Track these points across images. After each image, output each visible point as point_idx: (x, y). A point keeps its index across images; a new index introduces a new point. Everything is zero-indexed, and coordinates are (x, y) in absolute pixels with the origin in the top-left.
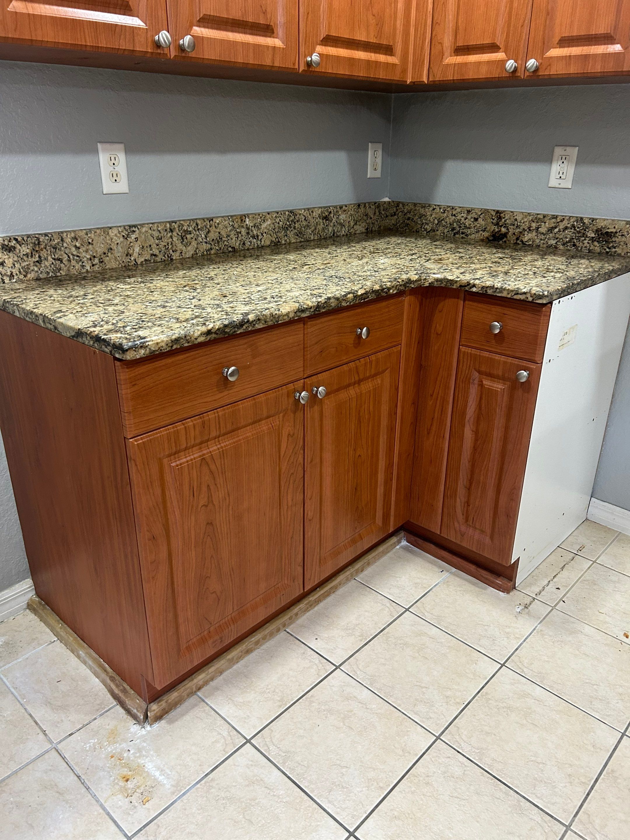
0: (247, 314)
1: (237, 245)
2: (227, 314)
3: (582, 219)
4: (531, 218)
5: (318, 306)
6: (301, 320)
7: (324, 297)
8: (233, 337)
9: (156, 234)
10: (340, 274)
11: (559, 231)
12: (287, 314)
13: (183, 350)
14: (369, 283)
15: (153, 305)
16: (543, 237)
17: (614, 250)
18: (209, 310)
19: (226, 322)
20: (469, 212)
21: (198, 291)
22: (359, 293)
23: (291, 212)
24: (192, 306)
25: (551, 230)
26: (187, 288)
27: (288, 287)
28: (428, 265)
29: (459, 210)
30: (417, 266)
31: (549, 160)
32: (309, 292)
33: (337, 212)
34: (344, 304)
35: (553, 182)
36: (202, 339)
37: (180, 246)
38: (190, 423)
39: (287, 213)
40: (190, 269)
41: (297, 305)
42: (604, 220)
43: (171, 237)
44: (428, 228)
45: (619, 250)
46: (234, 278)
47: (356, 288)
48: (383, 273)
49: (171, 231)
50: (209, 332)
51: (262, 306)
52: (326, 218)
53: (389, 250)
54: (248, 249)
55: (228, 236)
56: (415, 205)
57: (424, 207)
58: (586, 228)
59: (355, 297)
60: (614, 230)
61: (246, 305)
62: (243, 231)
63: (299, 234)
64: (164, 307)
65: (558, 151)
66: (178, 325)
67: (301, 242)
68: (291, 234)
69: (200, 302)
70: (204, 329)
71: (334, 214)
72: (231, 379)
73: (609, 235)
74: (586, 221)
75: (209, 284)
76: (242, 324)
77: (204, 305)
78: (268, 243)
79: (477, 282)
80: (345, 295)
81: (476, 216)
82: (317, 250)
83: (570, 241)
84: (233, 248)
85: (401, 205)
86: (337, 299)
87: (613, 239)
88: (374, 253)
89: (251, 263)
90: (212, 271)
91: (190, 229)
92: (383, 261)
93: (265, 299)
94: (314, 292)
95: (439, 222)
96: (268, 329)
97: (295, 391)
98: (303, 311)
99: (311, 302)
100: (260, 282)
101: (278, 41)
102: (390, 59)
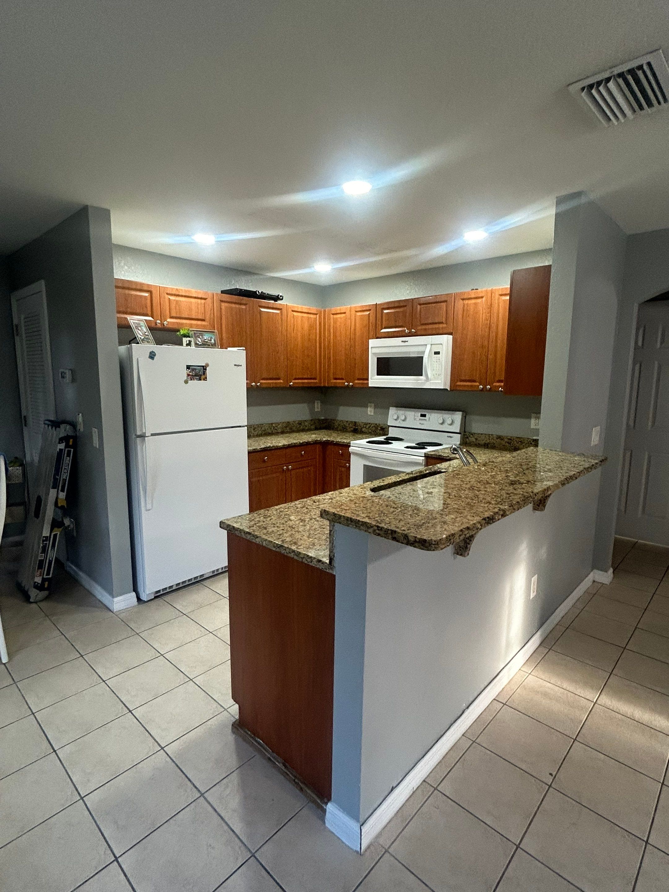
0: (270, 445)
2: (266, 445)
4: (364, 424)
6: (284, 448)
7: (291, 443)
10: (298, 438)
11: (371, 428)
12: (281, 446)
13: (255, 452)
14: (304, 440)
16: (367, 429)
17: (385, 433)
18: (261, 445)
20: (347, 422)
24: (257, 444)
25: (369, 427)
26: (256, 441)
27: (282, 441)
29: (344, 421)
30: (322, 437)
31: (367, 407)
32: (287, 442)
33: (304, 422)
34: (296, 445)
35: (369, 413)
36: (259, 450)
38: (256, 470)
39: (287, 423)
41: (283, 444)
43: (251, 430)
44: (336, 427)
47: (300, 441)
48: (311, 438)
49: (251, 428)
50: (261, 448)
51: (274, 444)
52: (300, 424)
53: (318, 433)
54: (274, 433)
55: (268, 429)
56: (331, 420)
57: (334, 421)
58: (378, 427)
59: (300, 443)
60: (385, 427)
62: (272, 428)
63: (291, 429)
66: (254, 447)
67: (291, 431)
68: (288, 428)
69: (259, 443)
72: (266, 460)
73: (384, 429)
74: (378, 424)
76: (269, 447)
78: (280, 431)
79: (335, 440)
80: (297, 443)
81: (349, 424)
82: (295, 433)
83: (374, 431)
84: (269, 433)
85: (327, 420)
86: (295, 443)
88: (312, 434)
93: (276, 443)
95: (339, 425)
96: (276, 449)
97: (283, 466)
98: (285, 445)
99: (287, 444)
100: (275, 440)
101: (281, 381)
102: (315, 381)
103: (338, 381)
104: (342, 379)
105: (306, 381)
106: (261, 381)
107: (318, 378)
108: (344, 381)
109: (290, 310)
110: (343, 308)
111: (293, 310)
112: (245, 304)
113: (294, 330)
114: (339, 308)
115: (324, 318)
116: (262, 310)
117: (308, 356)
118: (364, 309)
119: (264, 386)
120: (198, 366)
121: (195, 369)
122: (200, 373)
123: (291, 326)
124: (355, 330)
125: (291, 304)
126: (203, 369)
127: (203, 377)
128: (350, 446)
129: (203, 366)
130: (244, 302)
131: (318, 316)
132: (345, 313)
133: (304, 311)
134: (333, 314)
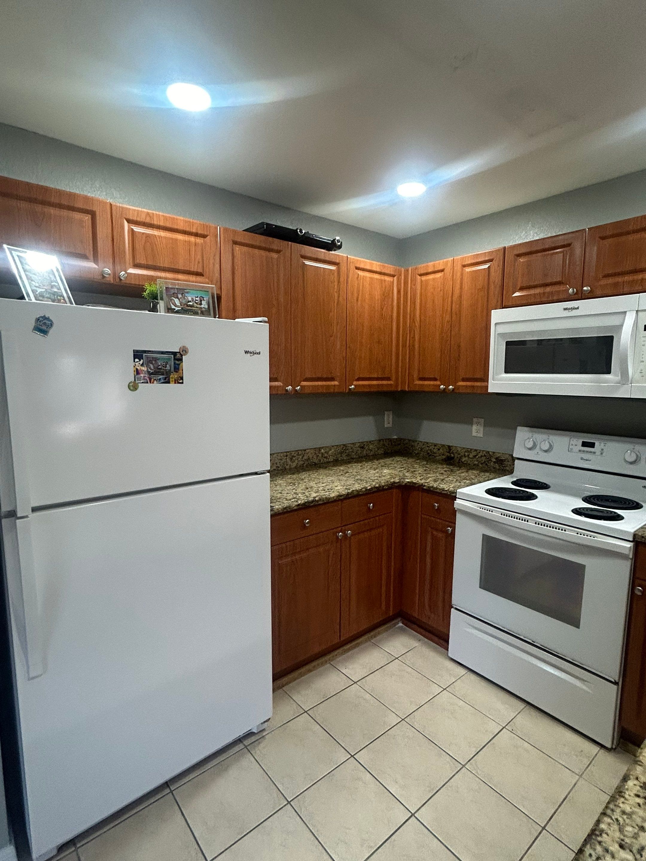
0: (316, 497)
1: (316, 462)
2: (307, 497)
3: (488, 452)
4: (465, 450)
5: (348, 494)
6: (339, 500)
7: (351, 490)
8: (310, 507)
9: (279, 458)
10: (362, 478)
11: (479, 457)
12: (334, 497)
13: (288, 512)
14: (374, 483)
15: (277, 492)
16: (471, 460)
17: (505, 468)
18: (300, 495)
19: (306, 501)
20: (435, 446)
21: (296, 486)
22: (368, 488)
23: (344, 445)
24: (293, 493)
25: (475, 456)
26: (291, 484)
27: (336, 484)
28: (407, 474)
29: (431, 444)
30: (401, 474)
31: (471, 424)
32: (345, 487)
33: (368, 444)
34: (360, 493)
35: (474, 434)
36: (296, 508)
37: (290, 463)
38: (288, 544)
39: (342, 446)
40: (293, 474)
41: (338, 493)
42: (499, 453)
43: (286, 459)
44: (416, 452)
45: (508, 468)
46: (313, 479)
47: (367, 486)
48: (383, 478)
49: (286, 456)
50: (299, 505)
51: (322, 493)
52: (362, 447)
53: (391, 465)
54: (322, 463)
55: (313, 457)
56: (409, 440)
57: (414, 442)
58: (491, 456)
59: (366, 490)
60: (504, 459)
61: (316, 493)
62: (320, 455)
63: (348, 455)
64: (281, 493)
65: (475, 420)
66: (287, 501)
67: (349, 459)
68: (344, 455)
69: (297, 491)
70: (297, 503)
71: (367, 446)
72: (307, 525)
73: (502, 461)
74: (491, 453)
75: (301, 482)
76: (313, 501)
77: (298, 493)
78: (332, 460)
79: (426, 484)
80: (361, 489)
81: (439, 448)
82: (356, 464)
83: (484, 463)
84: (315, 463)
85: (402, 441)
86: (357, 491)
87: (504, 463)
88: (383, 466)
89: (322, 471)
90: (304, 475)
91: (295, 455)
92: (386, 471)
93: (325, 490)
94: (347, 487)
95: (422, 449)
96: (324, 504)
97: (337, 532)
98: (341, 496)
99: (344, 492)
100: (324, 482)
101: (336, 383)
102: (389, 382)
103: (426, 383)
104: (435, 379)
105: (375, 382)
106: (304, 383)
107: (394, 378)
108: (438, 383)
109: (352, 267)
110: (439, 264)
111: (358, 266)
112: (278, 252)
113: (357, 300)
114: (432, 263)
115: (406, 283)
116: (307, 263)
117: (379, 342)
118: (480, 260)
119: (307, 391)
120: (162, 353)
121: (156, 359)
122: (168, 367)
123: (352, 294)
124: (460, 296)
125: (353, 257)
126: (175, 359)
127: (174, 376)
128: (455, 498)
129: (174, 354)
130: (275, 247)
131: (395, 278)
132: (442, 271)
133: (374, 269)
134: (421, 275)
